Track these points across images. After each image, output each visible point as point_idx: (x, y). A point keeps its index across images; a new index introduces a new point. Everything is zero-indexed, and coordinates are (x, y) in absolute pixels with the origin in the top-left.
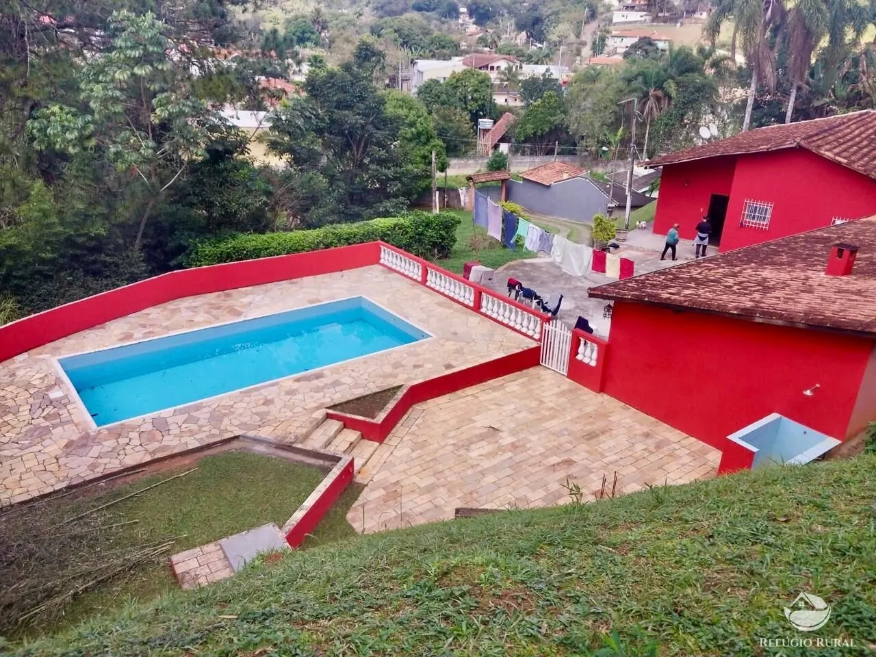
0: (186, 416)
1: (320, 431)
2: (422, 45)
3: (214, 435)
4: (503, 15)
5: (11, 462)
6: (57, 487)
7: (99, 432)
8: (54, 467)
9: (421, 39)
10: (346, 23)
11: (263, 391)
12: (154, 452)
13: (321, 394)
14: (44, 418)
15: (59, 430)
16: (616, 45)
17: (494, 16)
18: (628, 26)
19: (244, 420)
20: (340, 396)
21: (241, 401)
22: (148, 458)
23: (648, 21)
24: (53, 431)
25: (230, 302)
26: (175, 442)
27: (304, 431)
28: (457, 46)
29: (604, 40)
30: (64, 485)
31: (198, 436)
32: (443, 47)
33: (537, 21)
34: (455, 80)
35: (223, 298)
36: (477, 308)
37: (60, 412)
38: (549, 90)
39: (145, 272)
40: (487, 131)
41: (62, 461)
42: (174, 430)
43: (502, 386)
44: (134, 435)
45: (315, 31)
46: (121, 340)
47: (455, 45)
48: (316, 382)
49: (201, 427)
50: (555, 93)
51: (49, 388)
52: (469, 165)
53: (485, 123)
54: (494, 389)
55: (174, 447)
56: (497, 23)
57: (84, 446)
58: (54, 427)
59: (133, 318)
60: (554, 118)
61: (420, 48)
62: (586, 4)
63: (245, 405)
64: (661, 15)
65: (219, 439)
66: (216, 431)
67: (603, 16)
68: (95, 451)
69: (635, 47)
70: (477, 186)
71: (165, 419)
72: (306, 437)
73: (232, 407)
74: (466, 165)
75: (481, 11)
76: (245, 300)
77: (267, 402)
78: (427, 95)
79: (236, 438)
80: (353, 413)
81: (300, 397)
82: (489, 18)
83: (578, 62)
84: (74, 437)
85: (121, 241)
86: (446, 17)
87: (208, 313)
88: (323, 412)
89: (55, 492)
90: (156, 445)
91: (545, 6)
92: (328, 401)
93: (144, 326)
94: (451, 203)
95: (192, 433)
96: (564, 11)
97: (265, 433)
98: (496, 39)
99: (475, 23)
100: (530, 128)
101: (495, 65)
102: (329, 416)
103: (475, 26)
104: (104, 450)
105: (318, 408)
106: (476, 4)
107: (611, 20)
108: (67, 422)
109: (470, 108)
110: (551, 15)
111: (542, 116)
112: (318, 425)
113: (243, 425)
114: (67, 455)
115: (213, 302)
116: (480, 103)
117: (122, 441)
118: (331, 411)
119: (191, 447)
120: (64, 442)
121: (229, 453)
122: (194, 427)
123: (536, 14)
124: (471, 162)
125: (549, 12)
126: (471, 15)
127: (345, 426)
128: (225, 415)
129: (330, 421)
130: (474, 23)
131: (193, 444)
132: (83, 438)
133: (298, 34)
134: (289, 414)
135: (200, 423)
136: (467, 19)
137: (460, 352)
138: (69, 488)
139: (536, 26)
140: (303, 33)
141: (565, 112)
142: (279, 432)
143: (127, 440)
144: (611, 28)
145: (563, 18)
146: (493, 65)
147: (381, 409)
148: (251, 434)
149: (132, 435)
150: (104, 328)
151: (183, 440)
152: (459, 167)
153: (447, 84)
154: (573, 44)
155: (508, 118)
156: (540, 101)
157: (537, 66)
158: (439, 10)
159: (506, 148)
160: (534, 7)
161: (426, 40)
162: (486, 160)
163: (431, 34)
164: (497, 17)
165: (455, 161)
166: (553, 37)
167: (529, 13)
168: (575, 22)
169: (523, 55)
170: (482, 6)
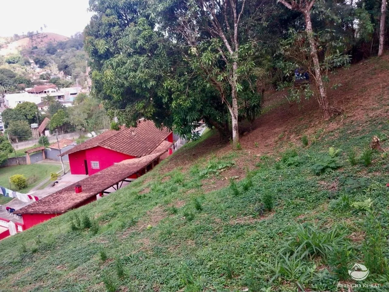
2: (9, 84)
4: (52, 63)
9: (8, 81)
17: (48, 64)
32: (22, 83)
33: (66, 67)
34: (19, 107)
38: (59, 109)
40: (36, 128)
47: (28, 81)
50: (63, 110)
52: (30, 144)
53: (34, 125)
56: (50, 67)
60: (63, 120)
61: (8, 85)
62: (86, 59)
70: (30, 155)
74: (28, 144)
75: (41, 62)
78: (6, 116)
82: (46, 65)
86: (24, 65)
91: (69, 60)
94: (20, 163)
96: (77, 62)
98: (48, 76)
100: (54, 125)
101: (47, 91)
103: (39, 69)
106: (38, 59)
109: (28, 118)
110: (71, 64)
111: (58, 119)
116: (33, 115)
123: (65, 64)
124: (31, 142)
125: (71, 63)
126: (36, 63)
130: (38, 67)
136: (35, 65)
139: (67, 69)
141: (68, 117)
145: (77, 65)
146: (45, 91)
152: (25, 145)
153: (16, 109)
154: (82, 76)
155: (47, 120)
156: (56, 114)
157: (67, 88)
158: (20, 62)
159: (47, 133)
160: (64, 61)
161: (11, 81)
162: (37, 140)
163: (15, 77)
164: (49, 64)
165: (22, 143)
166: (74, 74)
167: (62, 63)
168: (82, 67)
169: (60, 84)
170: (41, 60)
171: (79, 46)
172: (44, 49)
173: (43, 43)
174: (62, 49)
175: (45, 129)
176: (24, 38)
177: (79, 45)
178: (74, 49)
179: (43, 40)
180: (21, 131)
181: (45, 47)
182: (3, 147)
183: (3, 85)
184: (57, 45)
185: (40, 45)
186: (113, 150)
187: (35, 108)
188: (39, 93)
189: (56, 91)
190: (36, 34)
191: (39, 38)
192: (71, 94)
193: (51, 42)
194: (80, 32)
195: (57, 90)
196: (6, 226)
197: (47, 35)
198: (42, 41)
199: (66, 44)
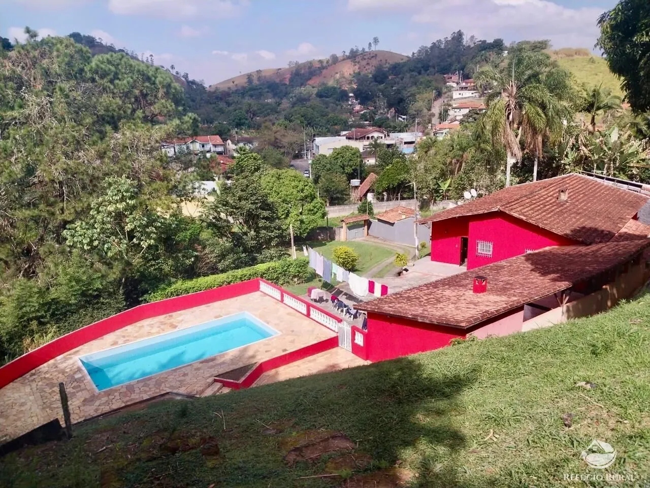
0: (143, 384)
1: (210, 389)
2: (320, 124)
3: (157, 393)
4: (379, 97)
5: (56, 410)
6: (79, 421)
7: (100, 394)
8: (78, 411)
9: (320, 120)
10: (269, 111)
11: (183, 369)
12: (127, 402)
13: (213, 369)
14: (73, 388)
15: (80, 393)
16: (456, 114)
17: (373, 98)
18: (464, 101)
19: (172, 384)
20: (222, 370)
21: (172, 375)
22: (123, 405)
23: (477, 96)
24: (77, 394)
25: (172, 320)
26: (137, 397)
27: (201, 388)
28: (346, 122)
29: (447, 111)
30: (82, 419)
31: (148, 393)
32: (336, 124)
33: (401, 100)
34: (336, 154)
35: (168, 318)
36: (308, 315)
37: (80, 385)
39: (125, 306)
40: (357, 187)
41: (82, 408)
42: (137, 391)
43: (315, 360)
44: (117, 394)
45: (249, 117)
46: (112, 345)
47: (344, 122)
48: (211, 363)
49: (150, 388)
50: (400, 160)
51: (75, 373)
52: (346, 210)
53: (355, 182)
54: (310, 361)
55: (137, 399)
56: (375, 102)
57: (93, 400)
58: (77, 392)
59: (118, 332)
60: (400, 176)
61: (318, 127)
62: (433, 88)
63: (173, 377)
64: (486, 92)
65: (159, 394)
66: (158, 391)
67: (446, 95)
68: (97, 403)
69: (467, 116)
70: (347, 226)
71: (133, 386)
72: (203, 391)
73: (166, 378)
75: (363, 95)
76: (180, 318)
77: (185, 375)
78: (317, 166)
79: (168, 393)
80: (229, 379)
81: (202, 371)
82: (369, 100)
83: (430, 127)
84: (87, 397)
85: (112, 290)
86: (339, 101)
87: (159, 327)
88: (213, 378)
89: (79, 423)
90: (128, 398)
91: (406, 90)
92: (216, 373)
93: (124, 337)
94: (332, 236)
95: (146, 392)
96: (419, 93)
97: (182, 391)
98: (373, 115)
99: (359, 104)
100: (385, 184)
101: (370, 136)
102: (215, 381)
104: (102, 402)
105: (210, 377)
106: (360, 90)
107: (452, 97)
108: (83, 390)
109: (347, 171)
110: (410, 96)
111: (392, 175)
112: (210, 385)
113: (171, 387)
114: (84, 405)
115: (163, 320)
116: (353, 168)
117: (111, 397)
118: (216, 378)
119: (144, 399)
120: (83, 399)
121: (163, 401)
122: (147, 389)
123: (400, 96)
124: (347, 207)
125: (409, 94)
126: (356, 97)
127: (224, 386)
128: (163, 382)
129: (216, 383)
131: (146, 397)
132: (91, 397)
133: (236, 121)
134: (196, 380)
135: (150, 387)
136: (354, 101)
137: (293, 342)
138: (85, 420)
139: (401, 104)
140: (240, 120)
141: (407, 172)
142: (189, 390)
143: (113, 397)
144: (452, 102)
145: (418, 98)
146: (368, 136)
147: (242, 376)
148: (175, 391)
149: (116, 394)
150: (103, 339)
151: (141, 395)
152: (339, 212)
153: (331, 156)
154: (425, 116)
155: (372, 177)
156: (390, 166)
157: (399, 134)
158: (335, 96)
159: (370, 197)
160: (398, 92)
161: (324, 121)
162: (357, 206)
163: (328, 116)
164: (375, 98)
165: (336, 208)
166: (412, 111)
167: (395, 96)
168: (427, 100)
169: (390, 127)
170: (364, 91)
171: (422, 69)
172: (370, 76)
173: (370, 67)
174: (396, 75)
175: (368, 191)
176: (344, 60)
177: (422, 67)
178: (415, 73)
179: (370, 61)
180: (336, 189)
181: (370, 73)
182: (315, 207)
183: (313, 126)
184: (389, 69)
185: (365, 69)
186: (530, 221)
187: (357, 157)
188: (360, 139)
189: (383, 137)
190: (362, 54)
191: (365, 59)
192: (406, 143)
193: (380, 65)
194: (426, 47)
195: (385, 135)
196: (333, 329)
197: (376, 55)
198: (368, 64)
199: (403, 66)
